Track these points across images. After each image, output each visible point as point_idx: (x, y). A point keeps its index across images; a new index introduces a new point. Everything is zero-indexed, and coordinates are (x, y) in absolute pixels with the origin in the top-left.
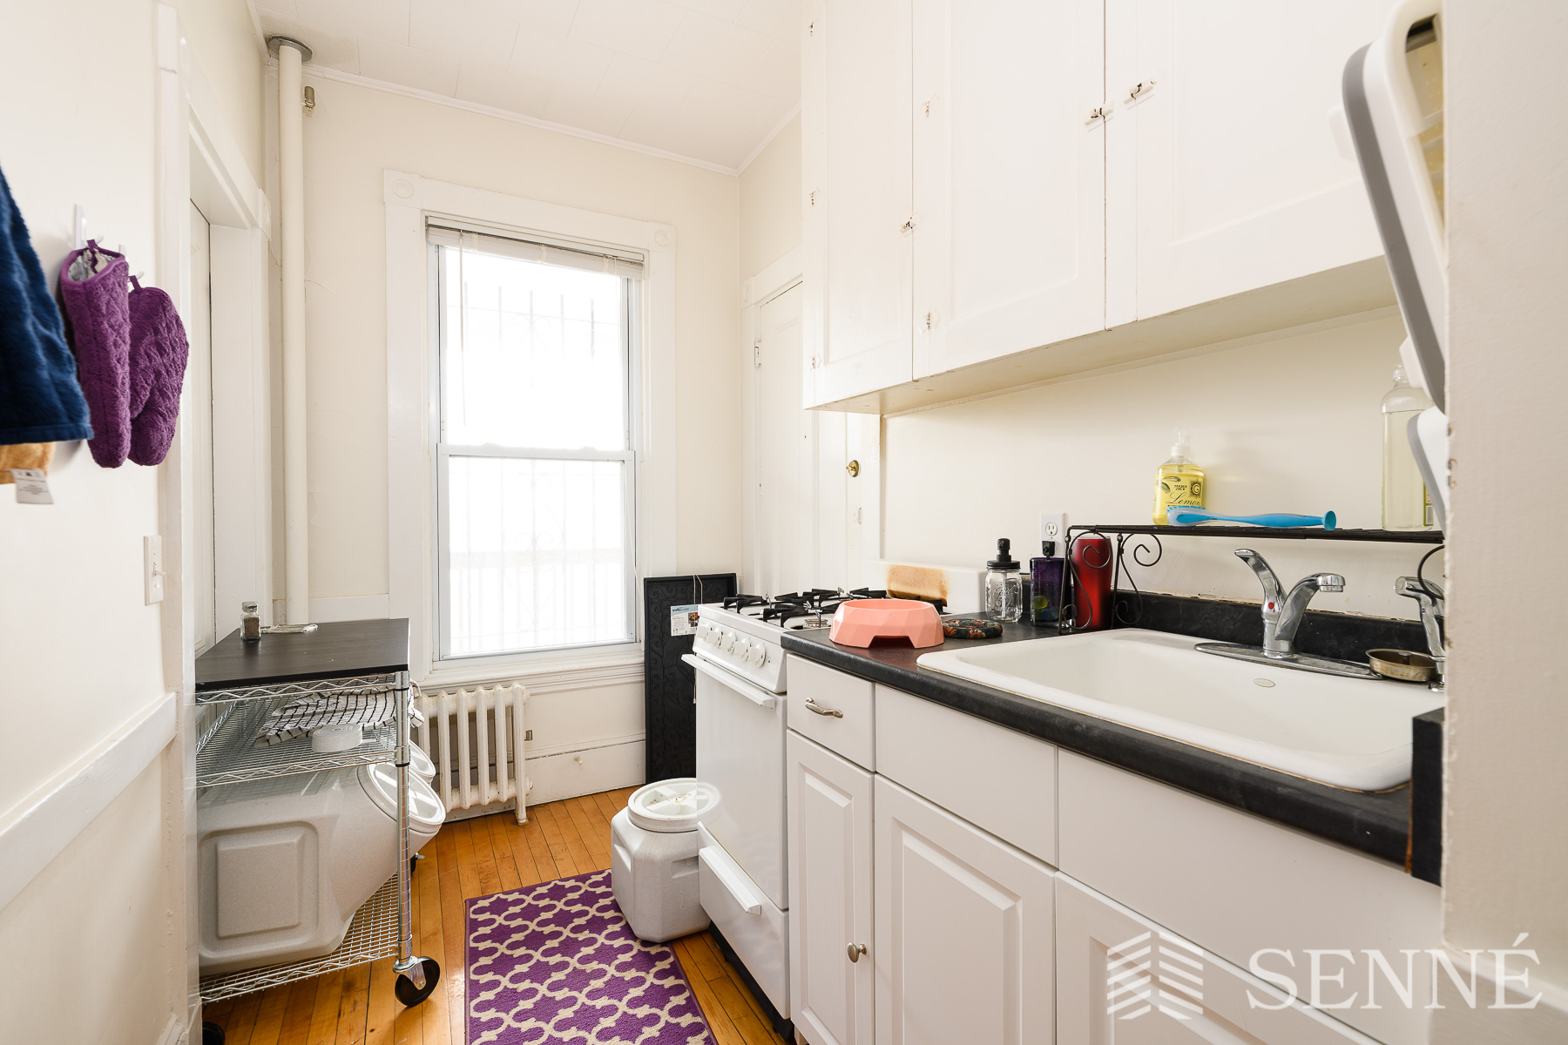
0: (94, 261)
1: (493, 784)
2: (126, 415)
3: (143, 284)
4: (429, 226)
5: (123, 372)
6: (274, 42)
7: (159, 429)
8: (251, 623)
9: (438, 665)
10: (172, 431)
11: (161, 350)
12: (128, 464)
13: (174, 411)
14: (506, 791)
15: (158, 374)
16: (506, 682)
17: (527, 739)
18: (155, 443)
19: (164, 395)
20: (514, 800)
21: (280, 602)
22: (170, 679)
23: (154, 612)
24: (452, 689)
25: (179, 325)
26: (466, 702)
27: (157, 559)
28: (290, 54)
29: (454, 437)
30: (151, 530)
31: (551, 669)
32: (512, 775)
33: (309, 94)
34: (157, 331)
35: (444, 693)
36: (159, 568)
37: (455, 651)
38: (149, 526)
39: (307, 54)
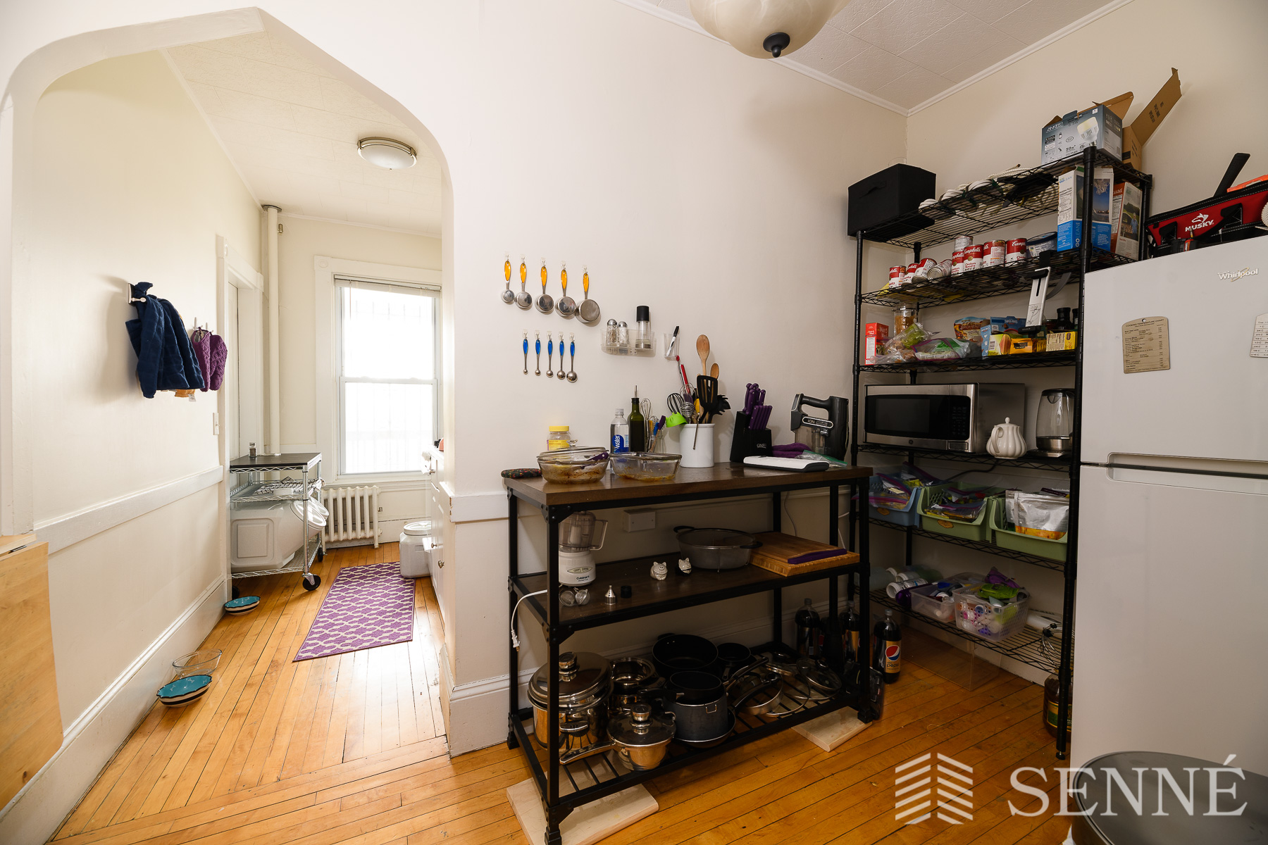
0: (200, 333)
1: (363, 531)
2: (209, 377)
3: (213, 334)
4: (335, 279)
5: (208, 365)
6: (266, 207)
7: (218, 379)
8: (253, 451)
9: (339, 477)
10: (222, 379)
11: (219, 355)
12: (209, 390)
13: (223, 373)
14: (369, 534)
15: (218, 362)
16: (370, 485)
17: (379, 511)
18: (217, 384)
19: (219, 368)
20: (372, 538)
21: (267, 445)
22: (221, 462)
23: (216, 437)
24: (344, 487)
25: (224, 345)
26: (349, 493)
27: (217, 421)
28: (273, 211)
29: (348, 372)
30: (215, 411)
31: (393, 481)
32: (371, 527)
33: (280, 227)
34: (217, 349)
35: (340, 489)
36: (218, 423)
37: (348, 471)
38: (214, 409)
39: (279, 210)
